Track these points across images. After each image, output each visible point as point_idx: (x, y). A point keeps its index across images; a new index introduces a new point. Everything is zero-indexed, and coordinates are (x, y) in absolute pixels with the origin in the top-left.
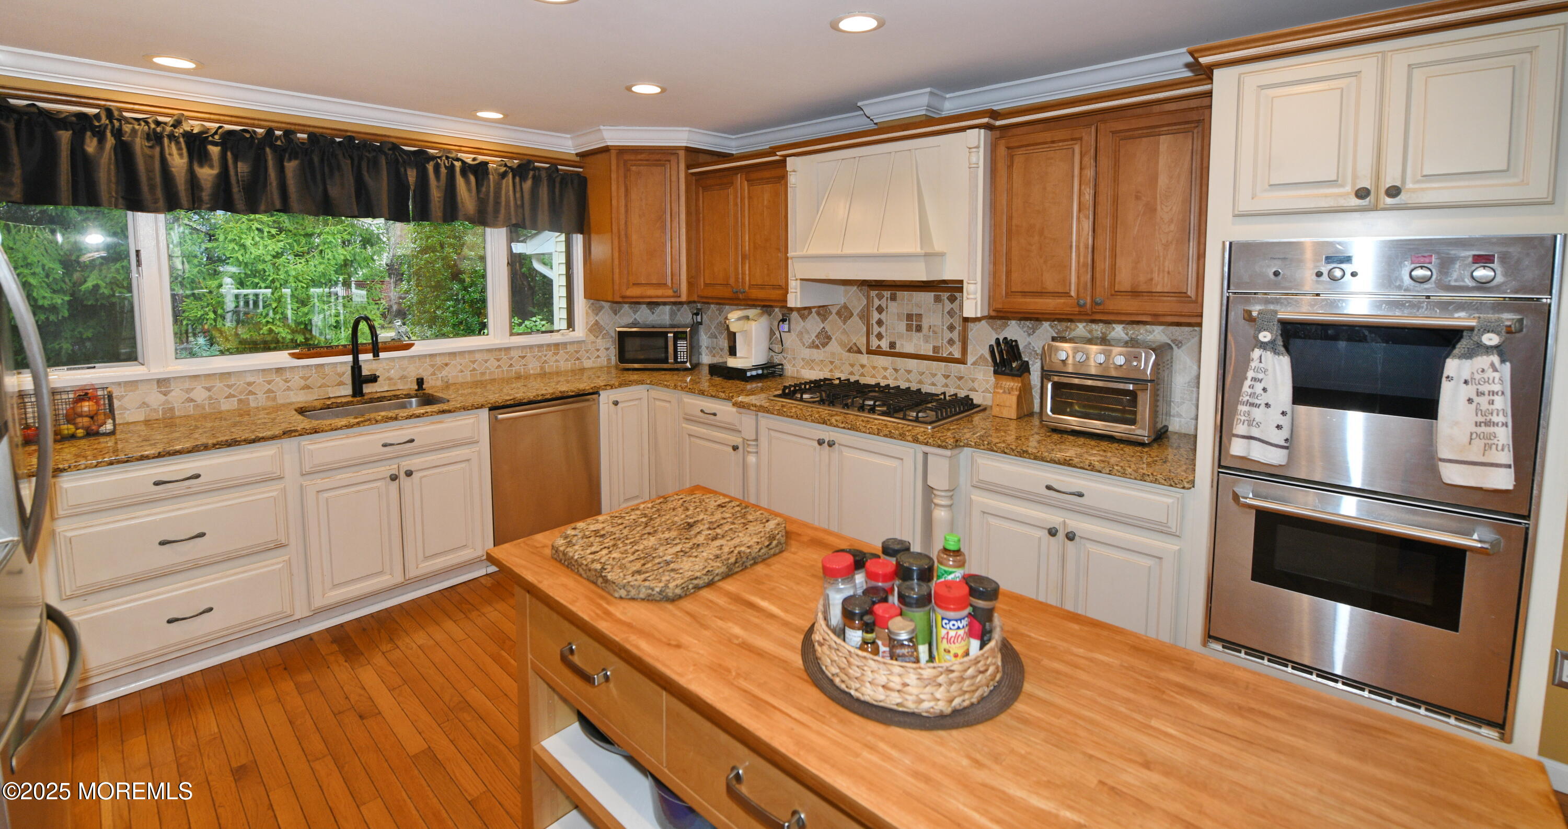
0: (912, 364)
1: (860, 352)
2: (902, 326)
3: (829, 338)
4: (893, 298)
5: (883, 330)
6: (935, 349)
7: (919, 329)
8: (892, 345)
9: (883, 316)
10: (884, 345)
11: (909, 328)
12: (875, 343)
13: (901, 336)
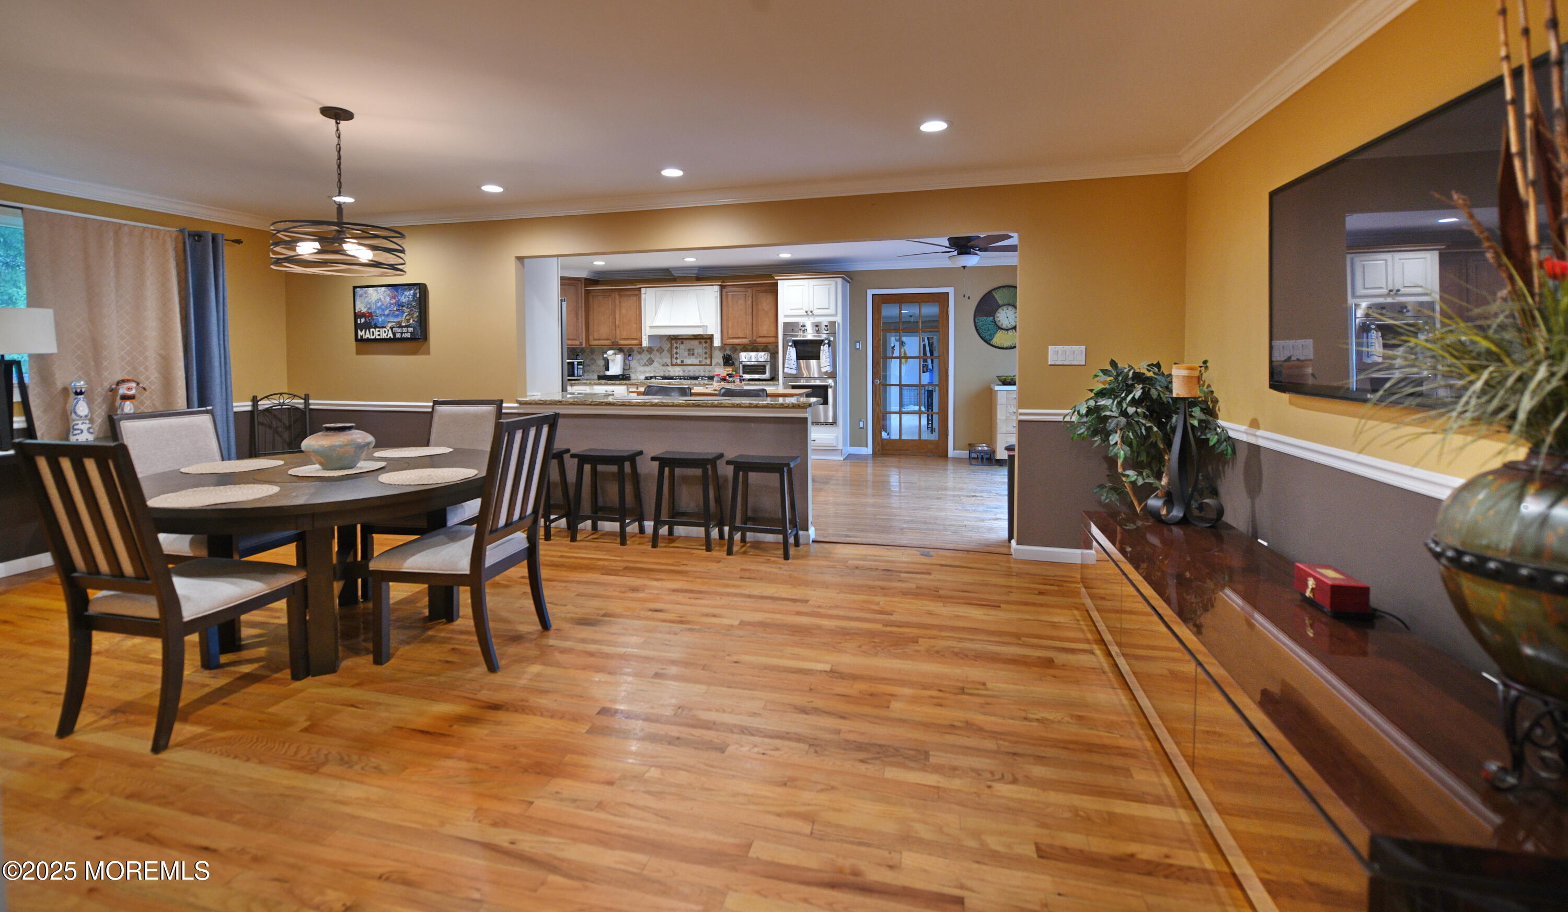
0: (690, 368)
1: (668, 366)
2: (686, 354)
3: (653, 361)
4: (682, 343)
5: (678, 356)
6: (700, 361)
7: (693, 354)
8: (682, 361)
9: (678, 351)
10: (679, 361)
11: (689, 354)
12: (674, 361)
13: (686, 358)
